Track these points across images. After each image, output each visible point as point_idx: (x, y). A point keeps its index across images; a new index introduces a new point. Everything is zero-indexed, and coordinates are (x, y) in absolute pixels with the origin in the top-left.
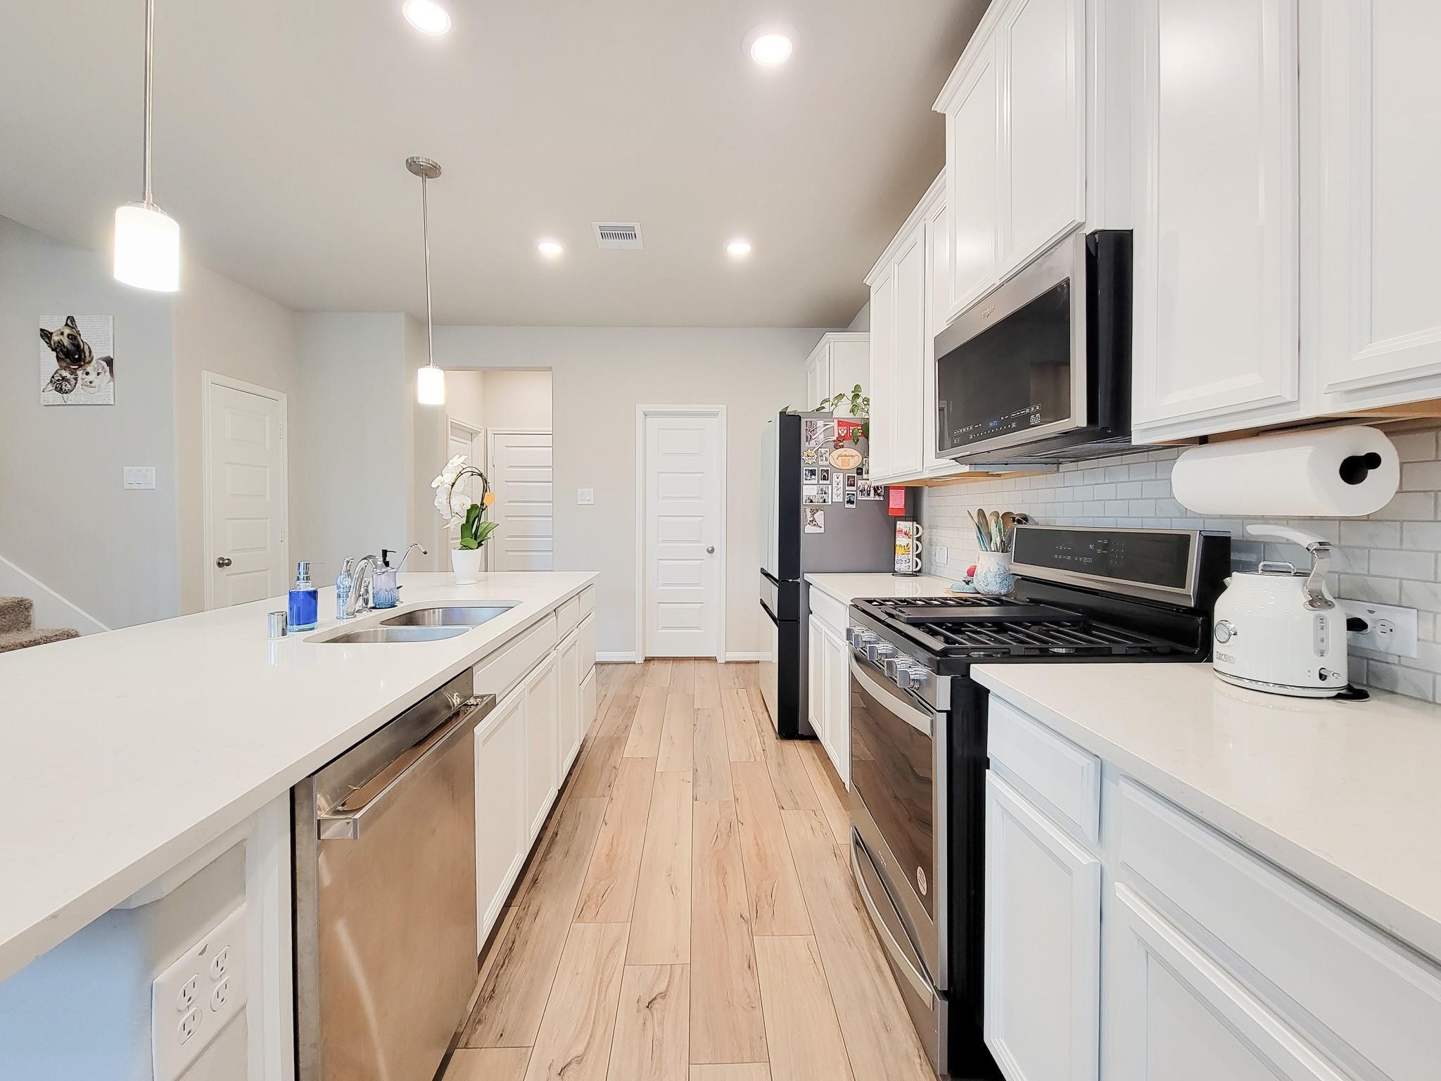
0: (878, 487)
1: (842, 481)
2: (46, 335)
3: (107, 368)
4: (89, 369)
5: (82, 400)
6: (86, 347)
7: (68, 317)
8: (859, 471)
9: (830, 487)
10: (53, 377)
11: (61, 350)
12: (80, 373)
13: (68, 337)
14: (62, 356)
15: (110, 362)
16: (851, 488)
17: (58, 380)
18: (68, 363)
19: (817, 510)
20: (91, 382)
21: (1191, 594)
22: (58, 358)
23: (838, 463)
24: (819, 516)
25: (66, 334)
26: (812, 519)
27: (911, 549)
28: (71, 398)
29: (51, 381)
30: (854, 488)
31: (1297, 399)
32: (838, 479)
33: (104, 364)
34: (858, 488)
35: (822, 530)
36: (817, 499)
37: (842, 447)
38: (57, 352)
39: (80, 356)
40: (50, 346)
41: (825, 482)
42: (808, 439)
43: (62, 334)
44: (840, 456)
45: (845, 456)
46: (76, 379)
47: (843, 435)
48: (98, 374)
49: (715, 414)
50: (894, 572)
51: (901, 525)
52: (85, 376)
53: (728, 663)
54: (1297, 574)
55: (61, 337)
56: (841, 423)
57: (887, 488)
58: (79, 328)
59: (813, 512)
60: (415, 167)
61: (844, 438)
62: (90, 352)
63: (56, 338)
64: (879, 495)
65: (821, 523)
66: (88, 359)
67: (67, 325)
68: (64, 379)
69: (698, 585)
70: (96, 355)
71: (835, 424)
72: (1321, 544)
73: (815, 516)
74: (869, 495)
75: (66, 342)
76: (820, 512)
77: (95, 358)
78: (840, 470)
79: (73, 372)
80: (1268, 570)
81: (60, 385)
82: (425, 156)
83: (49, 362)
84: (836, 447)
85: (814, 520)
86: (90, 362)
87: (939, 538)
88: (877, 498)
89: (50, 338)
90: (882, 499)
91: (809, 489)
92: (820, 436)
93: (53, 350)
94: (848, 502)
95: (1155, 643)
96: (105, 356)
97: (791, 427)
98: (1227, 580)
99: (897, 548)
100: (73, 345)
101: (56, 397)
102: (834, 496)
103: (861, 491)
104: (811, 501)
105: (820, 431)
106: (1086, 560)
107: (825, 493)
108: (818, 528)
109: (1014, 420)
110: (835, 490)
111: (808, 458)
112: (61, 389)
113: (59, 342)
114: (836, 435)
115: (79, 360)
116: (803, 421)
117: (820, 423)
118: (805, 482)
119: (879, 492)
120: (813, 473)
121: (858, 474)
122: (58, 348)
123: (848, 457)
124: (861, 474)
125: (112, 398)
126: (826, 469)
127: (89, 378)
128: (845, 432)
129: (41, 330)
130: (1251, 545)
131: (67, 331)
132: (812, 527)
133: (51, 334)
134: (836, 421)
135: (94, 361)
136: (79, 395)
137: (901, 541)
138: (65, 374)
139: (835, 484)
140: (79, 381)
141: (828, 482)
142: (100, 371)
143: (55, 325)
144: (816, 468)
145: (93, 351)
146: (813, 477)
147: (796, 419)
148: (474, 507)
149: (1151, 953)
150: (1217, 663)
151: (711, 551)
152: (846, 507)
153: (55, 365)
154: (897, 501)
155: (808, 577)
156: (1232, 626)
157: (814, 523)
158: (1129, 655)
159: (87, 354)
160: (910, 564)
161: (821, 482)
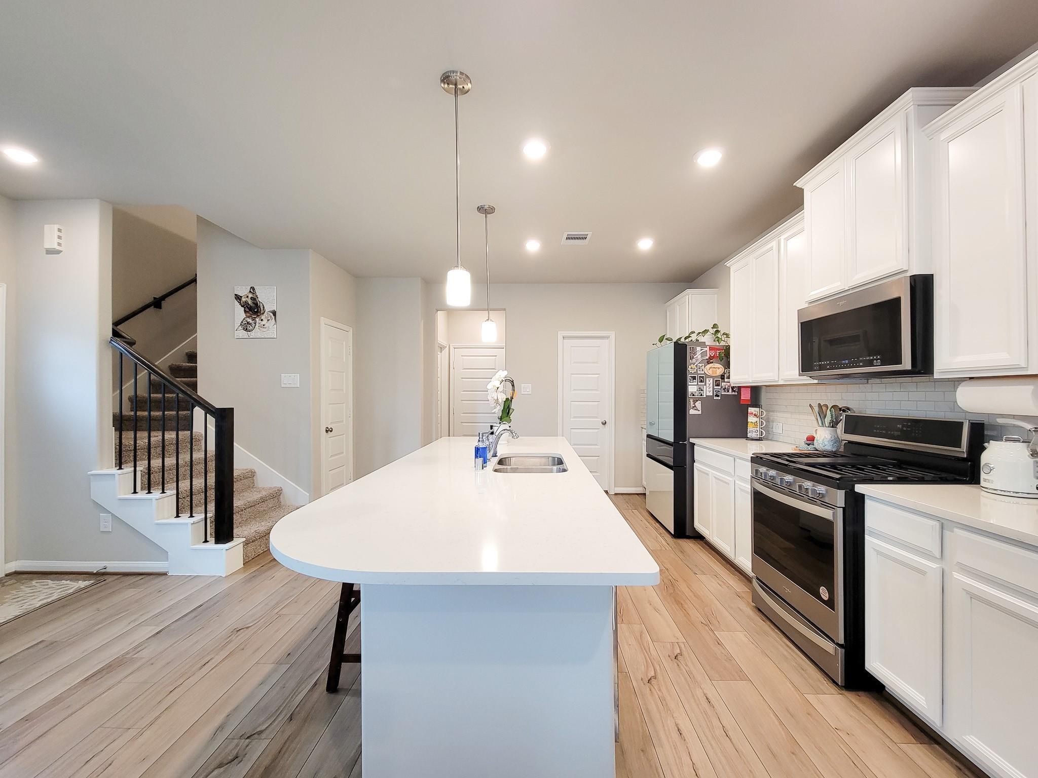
0: (734, 387)
1: (712, 384)
2: (238, 298)
3: (273, 317)
4: (263, 317)
5: (259, 335)
6: (261, 305)
7: (251, 288)
8: (722, 377)
9: (705, 386)
10: (242, 322)
11: (247, 306)
12: (257, 320)
13: (251, 299)
14: (247, 310)
15: (274, 313)
16: (717, 387)
17: (245, 324)
18: (250, 314)
19: (697, 401)
20: (264, 325)
21: (965, 451)
22: (245, 311)
23: (710, 373)
24: (698, 404)
25: (249, 297)
26: (694, 406)
27: (758, 424)
28: (252, 334)
29: (241, 325)
30: (720, 387)
31: (1026, 366)
32: (710, 382)
33: (272, 314)
34: (722, 387)
35: (700, 413)
36: (697, 395)
37: (712, 363)
38: (244, 308)
39: (258, 310)
40: (241, 304)
41: (702, 384)
42: (692, 358)
43: (247, 297)
44: (711, 368)
45: (714, 368)
46: (255, 323)
47: (712, 355)
48: (268, 320)
49: (607, 337)
50: (747, 438)
51: (751, 410)
52: (260, 321)
53: (616, 494)
54: (1023, 442)
55: (247, 298)
56: (711, 349)
57: (740, 388)
58: (257, 294)
59: (695, 401)
60: (481, 209)
61: (713, 357)
62: (264, 308)
63: (244, 299)
64: (734, 391)
65: (700, 408)
66: (262, 312)
67: (250, 292)
68: (248, 323)
69: (596, 445)
70: (267, 309)
71: (708, 349)
72: (1036, 428)
73: (696, 404)
74: (728, 391)
75: (250, 302)
76: (699, 402)
77: (266, 311)
78: (711, 377)
79: (254, 319)
80: (1007, 440)
81: (246, 327)
82: (487, 203)
83: (240, 313)
84: (708, 363)
85: (695, 406)
86: (263, 314)
87: (776, 418)
88: (733, 393)
89: (240, 300)
90: (736, 394)
91: (692, 388)
92: (698, 355)
93: (242, 306)
94: (715, 396)
95: (944, 475)
96: (271, 310)
97: (681, 351)
98: (986, 445)
99: (749, 424)
100: (254, 303)
101: (242, 333)
102: (708, 392)
103: (724, 389)
104: (693, 395)
105: (698, 353)
106: (896, 433)
107: (702, 390)
108: (698, 411)
109: (861, 361)
110: (708, 389)
111: (691, 369)
112: (247, 329)
113: (246, 302)
114: (708, 356)
115: (257, 312)
116: (688, 347)
117: (698, 349)
118: (689, 384)
119: (734, 389)
120: (694, 378)
121: (722, 379)
122: (245, 306)
123: (717, 369)
124: (724, 379)
125: (275, 334)
126: (702, 376)
127: (263, 323)
128: (714, 354)
129: (236, 295)
130: (994, 427)
131: (250, 296)
132: (694, 410)
133: (241, 297)
134: (708, 347)
135: (266, 313)
136: (257, 332)
137: (751, 419)
138: (249, 320)
139: (707, 385)
140: (257, 325)
141: (704, 384)
142: (269, 318)
143: (243, 292)
144: (696, 375)
145: (265, 307)
146: (694, 381)
147: (684, 346)
148: (507, 399)
149: (973, 596)
150: (983, 483)
151: (604, 423)
152: (715, 398)
153: (243, 315)
154: (746, 396)
155: (692, 440)
156: (992, 466)
157: (695, 408)
158: (933, 481)
159: (262, 309)
160: (758, 433)
161: (699, 384)
